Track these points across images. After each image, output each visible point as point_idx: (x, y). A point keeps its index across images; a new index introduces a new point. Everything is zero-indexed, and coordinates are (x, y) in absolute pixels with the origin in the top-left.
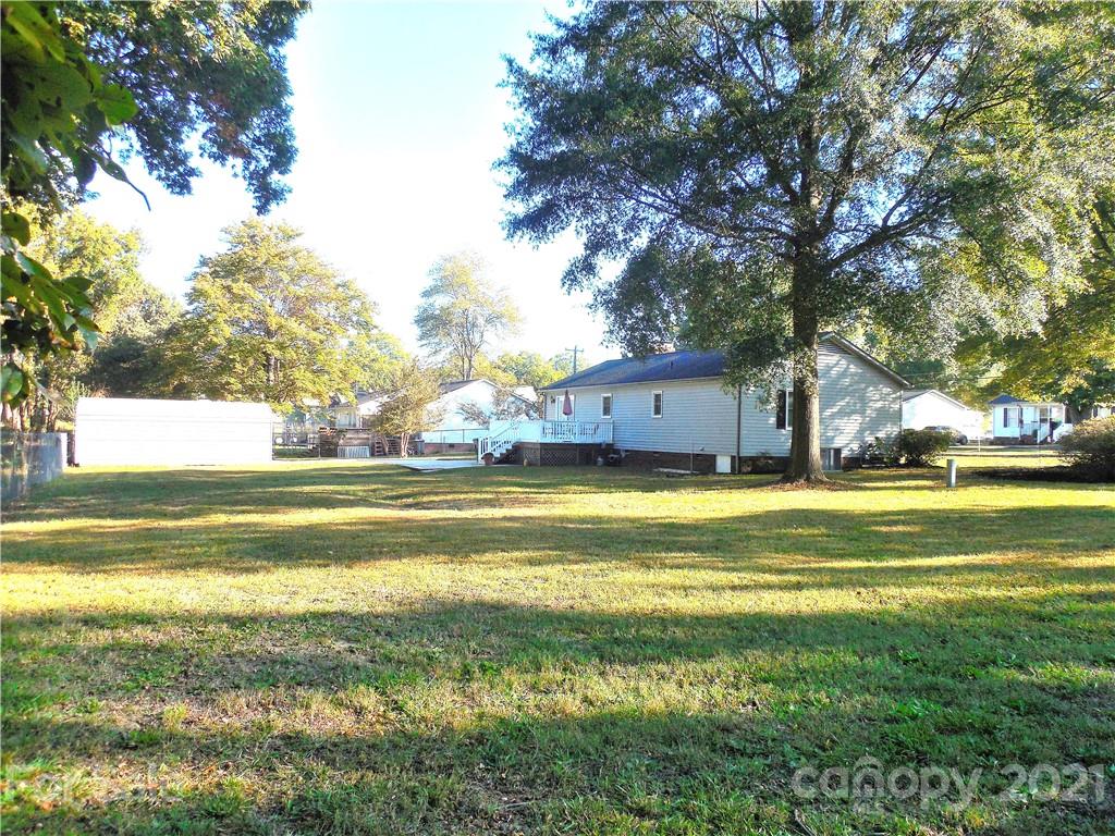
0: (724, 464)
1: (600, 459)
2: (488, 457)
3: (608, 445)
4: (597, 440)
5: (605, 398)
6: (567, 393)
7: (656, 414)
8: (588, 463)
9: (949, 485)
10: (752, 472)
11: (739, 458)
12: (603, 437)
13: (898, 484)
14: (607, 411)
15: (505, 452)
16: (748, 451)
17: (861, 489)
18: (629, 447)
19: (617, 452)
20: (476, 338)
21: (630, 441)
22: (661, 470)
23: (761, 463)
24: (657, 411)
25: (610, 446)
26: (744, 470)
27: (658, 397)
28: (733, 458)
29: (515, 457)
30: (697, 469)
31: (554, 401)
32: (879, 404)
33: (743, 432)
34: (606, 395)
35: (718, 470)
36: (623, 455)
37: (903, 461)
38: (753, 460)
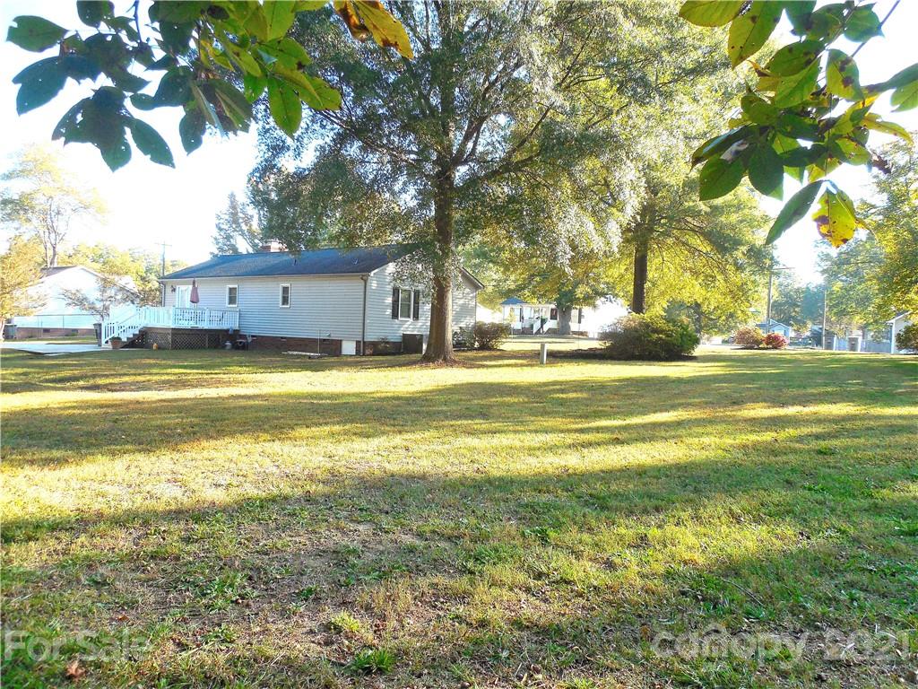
0: (349, 348)
1: (228, 344)
2: (116, 340)
3: (234, 331)
4: (225, 327)
5: (230, 289)
6: (194, 283)
7: (283, 304)
8: (216, 347)
9: (542, 363)
10: (373, 355)
11: (364, 342)
12: (230, 323)
13: (500, 362)
14: (232, 300)
15: (132, 336)
16: (370, 337)
17: (483, 366)
18: (256, 332)
19: (244, 337)
20: (61, 227)
21: (255, 328)
22: (290, 353)
23: (381, 347)
24: (285, 301)
25: (236, 332)
26: (367, 352)
27: (285, 290)
28: (358, 342)
29: (142, 341)
30: (325, 352)
31: (174, 290)
32: (461, 302)
33: (367, 321)
34: (231, 286)
35: (344, 352)
36: (250, 340)
37: (476, 345)
38: (374, 344)
